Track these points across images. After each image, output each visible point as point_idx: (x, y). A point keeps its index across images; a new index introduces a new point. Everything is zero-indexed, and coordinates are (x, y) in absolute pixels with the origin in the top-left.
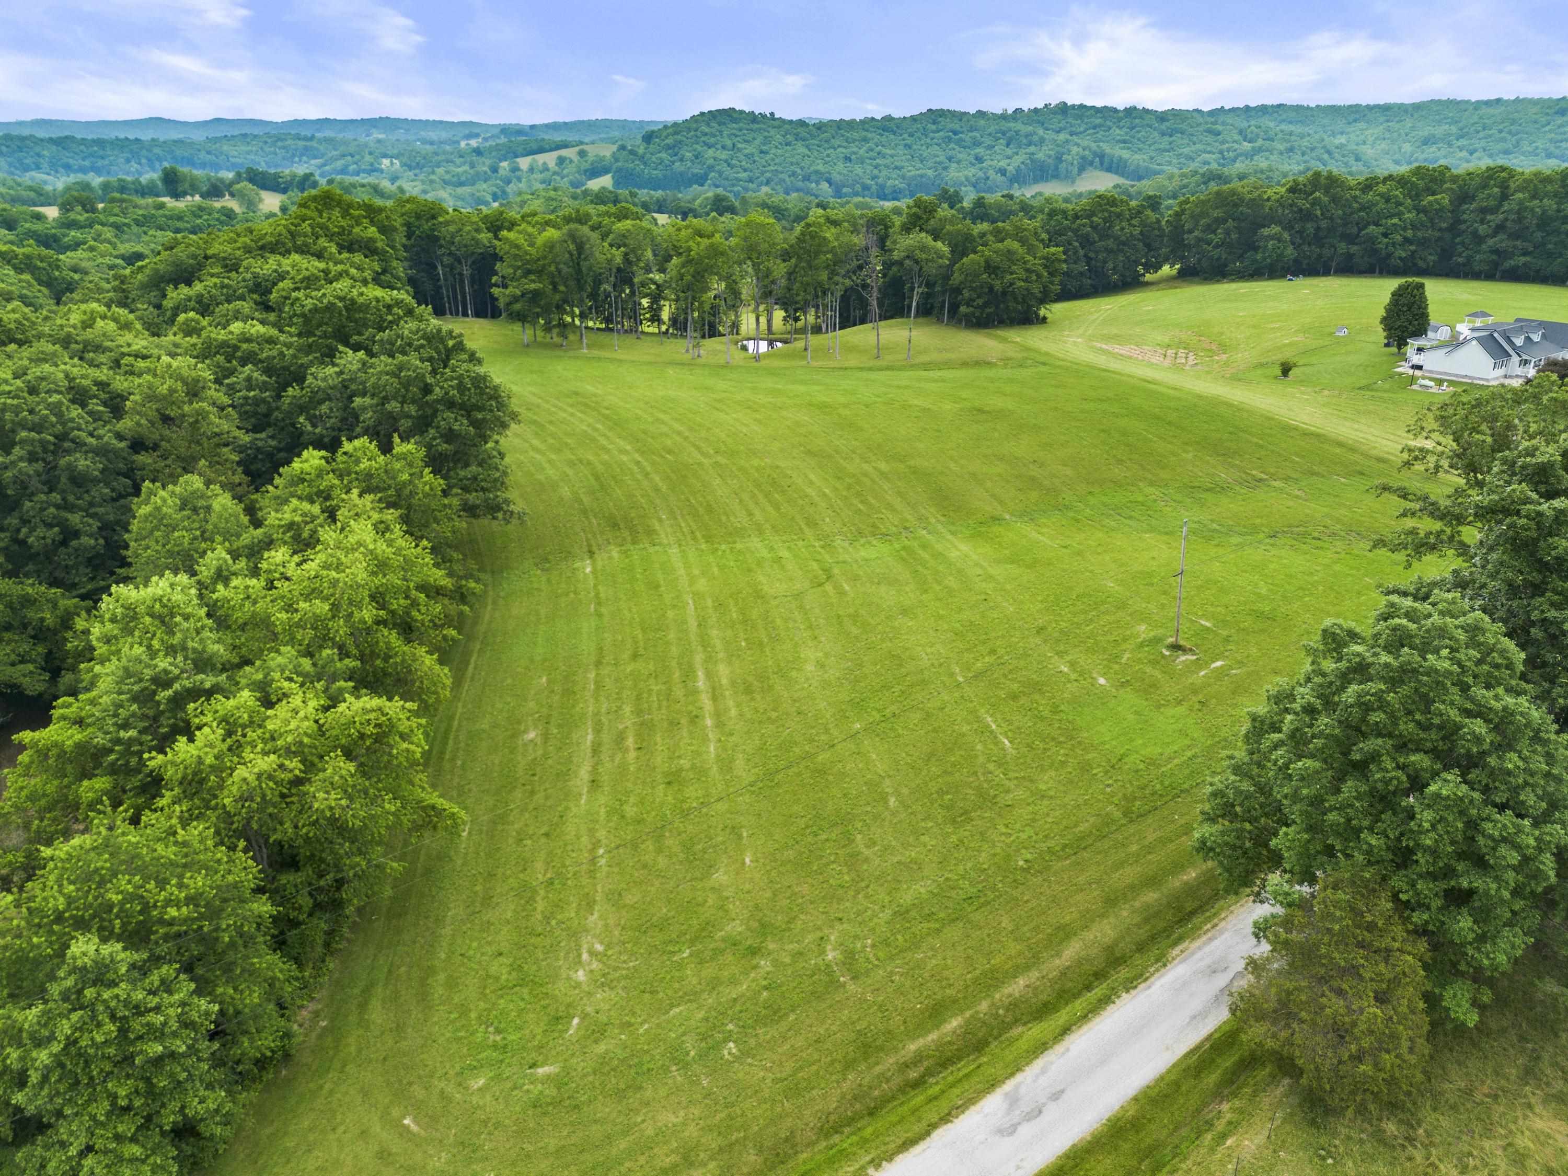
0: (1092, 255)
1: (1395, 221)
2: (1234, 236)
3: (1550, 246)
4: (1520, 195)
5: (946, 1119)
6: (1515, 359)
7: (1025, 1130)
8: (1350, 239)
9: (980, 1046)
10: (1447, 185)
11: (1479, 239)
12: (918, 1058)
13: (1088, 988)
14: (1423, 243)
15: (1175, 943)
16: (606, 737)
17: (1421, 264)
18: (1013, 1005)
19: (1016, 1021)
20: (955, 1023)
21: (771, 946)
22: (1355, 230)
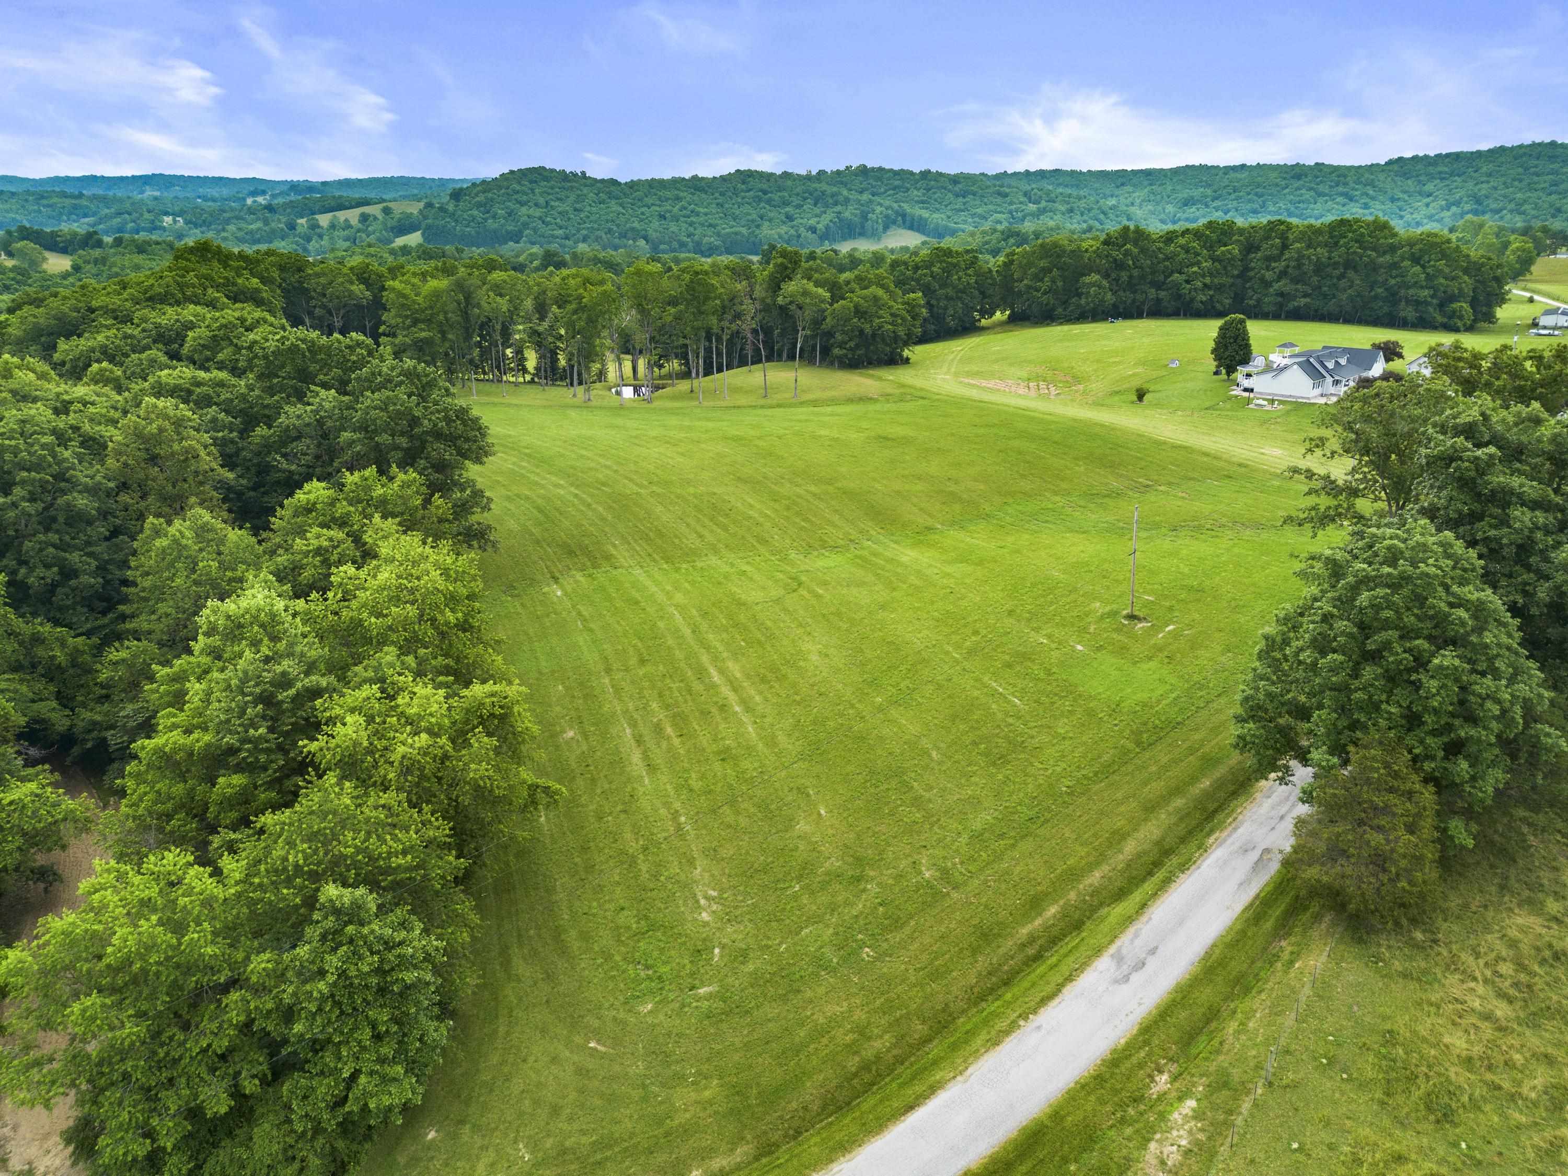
0: (933, 302)
1: (1195, 269)
2: (1059, 284)
3: (1325, 289)
4: (1298, 245)
5: (1069, 979)
6: (1329, 380)
7: (1136, 978)
8: (1159, 286)
9: (1078, 926)
10: (1235, 238)
11: (1267, 284)
12: (1032, 939)
13: (1150, 874)
14: (1220, 288)
15: (1209, 834)
16: (646, 731)
17: (1218, 306)
18: (1095, 893)
19: (1101, 904)
20: (1053, 910)
21: (872, 873)
22: (1162, 278)
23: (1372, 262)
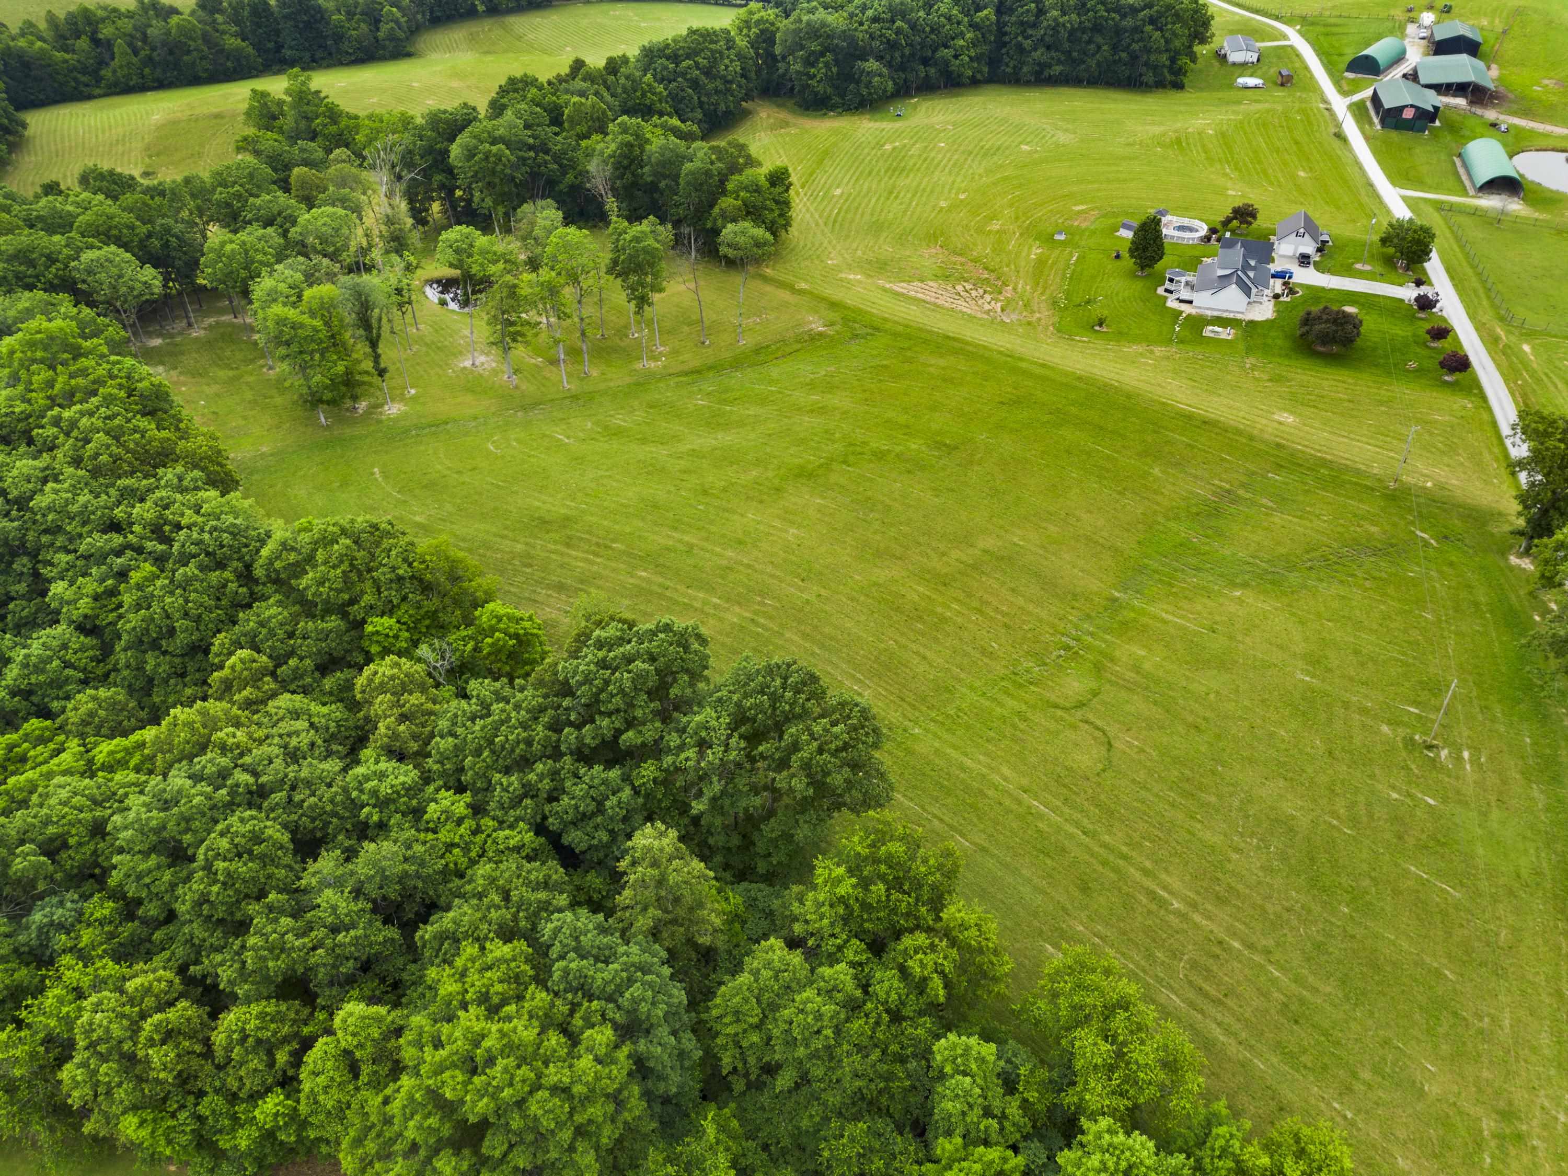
0: (704, 99)
1: (960, 41)
2: (834, 70)
3: (1075, 54)
4: (1055, 13)
8: (925, 62)
14: (981, 59)
21: (1524, 1128)
23: (1116, 25)
